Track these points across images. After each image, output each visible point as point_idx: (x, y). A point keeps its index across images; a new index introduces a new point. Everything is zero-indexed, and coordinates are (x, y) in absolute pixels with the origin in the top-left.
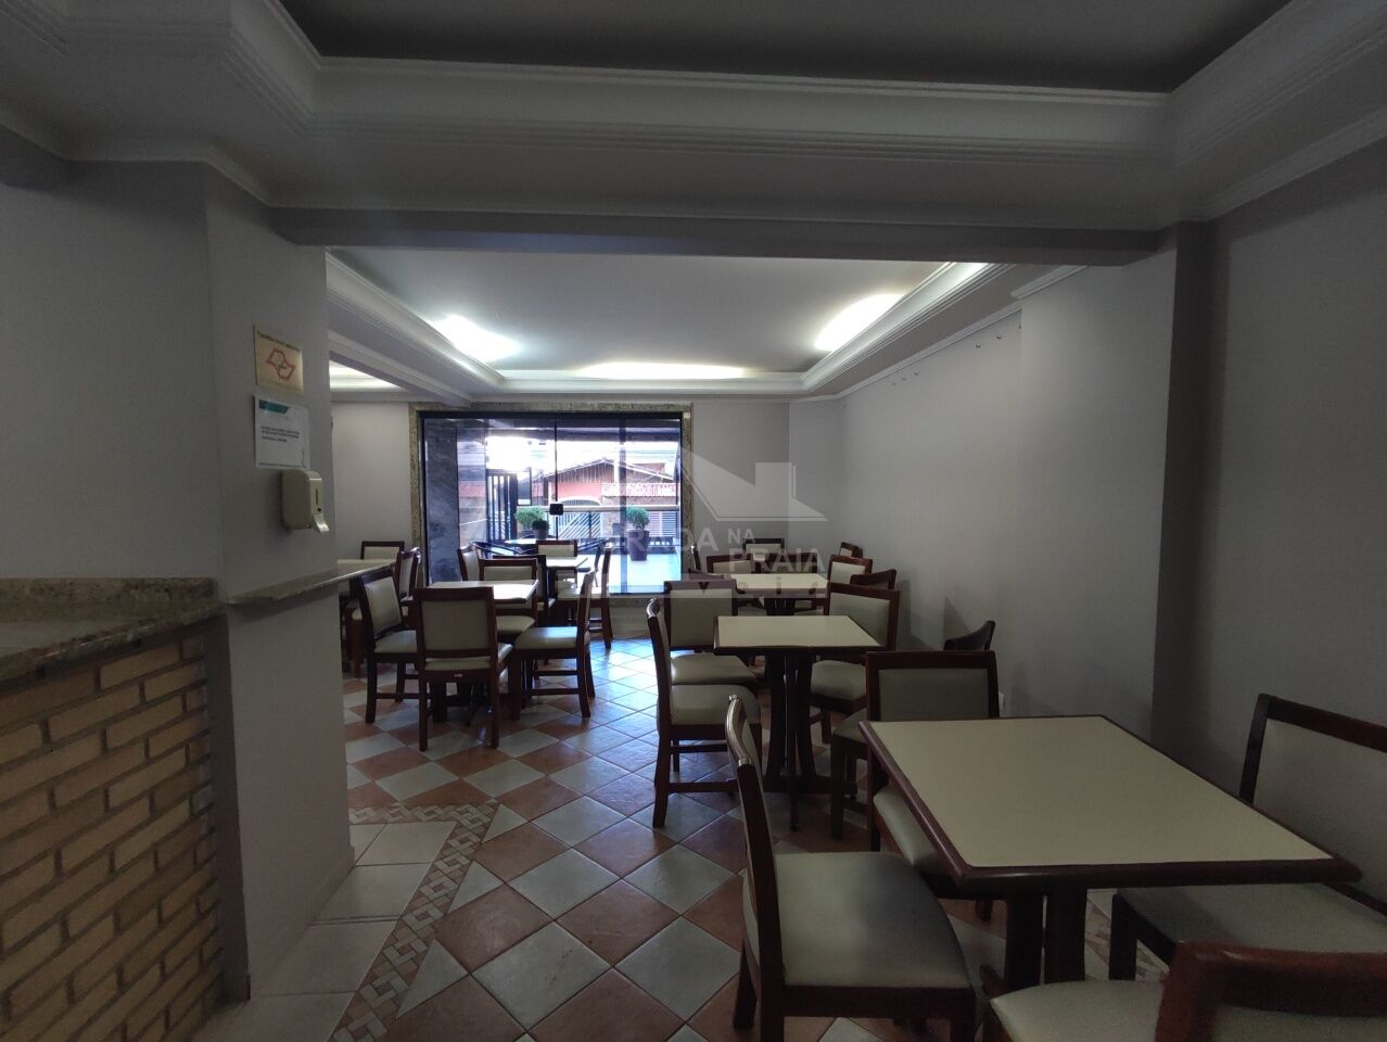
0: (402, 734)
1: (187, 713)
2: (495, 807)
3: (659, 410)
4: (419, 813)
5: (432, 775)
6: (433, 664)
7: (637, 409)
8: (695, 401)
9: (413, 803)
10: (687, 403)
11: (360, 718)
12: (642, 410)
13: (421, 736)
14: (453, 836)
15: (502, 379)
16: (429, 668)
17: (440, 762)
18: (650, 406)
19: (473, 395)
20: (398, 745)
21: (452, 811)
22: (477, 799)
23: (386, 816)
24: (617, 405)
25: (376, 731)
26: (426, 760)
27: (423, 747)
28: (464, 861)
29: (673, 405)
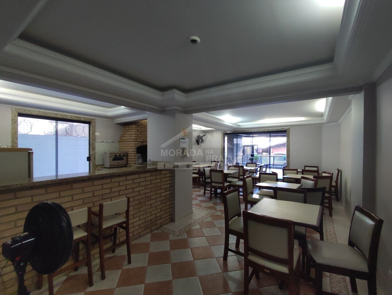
0: (208, 197)
1: (170, 180)
2: (218, 211)
3: (280, 130)
4: (205, 209)
5: (210, 204)
6: (213, 184)
7: (273, 130)
8: (290, 127)
9: (206, 207)
10: (288, 128)
11: (203, 194)
12: (275, 130)
13: (211, 198)
14: (208, 213)
15: (239, 125)
16: (212, 185)
17: (212, 203)
18: (277, 129)
19: (234, 129)
20: (207, 199)
21: (210, 210)
22: (215, 209)
23: (200, 208)
24: (268, 129)
25: (205, 196)
26: (210, 202)
27: (211, 200)
28: (208, 216)
29: (283, 129)
